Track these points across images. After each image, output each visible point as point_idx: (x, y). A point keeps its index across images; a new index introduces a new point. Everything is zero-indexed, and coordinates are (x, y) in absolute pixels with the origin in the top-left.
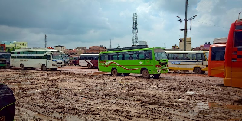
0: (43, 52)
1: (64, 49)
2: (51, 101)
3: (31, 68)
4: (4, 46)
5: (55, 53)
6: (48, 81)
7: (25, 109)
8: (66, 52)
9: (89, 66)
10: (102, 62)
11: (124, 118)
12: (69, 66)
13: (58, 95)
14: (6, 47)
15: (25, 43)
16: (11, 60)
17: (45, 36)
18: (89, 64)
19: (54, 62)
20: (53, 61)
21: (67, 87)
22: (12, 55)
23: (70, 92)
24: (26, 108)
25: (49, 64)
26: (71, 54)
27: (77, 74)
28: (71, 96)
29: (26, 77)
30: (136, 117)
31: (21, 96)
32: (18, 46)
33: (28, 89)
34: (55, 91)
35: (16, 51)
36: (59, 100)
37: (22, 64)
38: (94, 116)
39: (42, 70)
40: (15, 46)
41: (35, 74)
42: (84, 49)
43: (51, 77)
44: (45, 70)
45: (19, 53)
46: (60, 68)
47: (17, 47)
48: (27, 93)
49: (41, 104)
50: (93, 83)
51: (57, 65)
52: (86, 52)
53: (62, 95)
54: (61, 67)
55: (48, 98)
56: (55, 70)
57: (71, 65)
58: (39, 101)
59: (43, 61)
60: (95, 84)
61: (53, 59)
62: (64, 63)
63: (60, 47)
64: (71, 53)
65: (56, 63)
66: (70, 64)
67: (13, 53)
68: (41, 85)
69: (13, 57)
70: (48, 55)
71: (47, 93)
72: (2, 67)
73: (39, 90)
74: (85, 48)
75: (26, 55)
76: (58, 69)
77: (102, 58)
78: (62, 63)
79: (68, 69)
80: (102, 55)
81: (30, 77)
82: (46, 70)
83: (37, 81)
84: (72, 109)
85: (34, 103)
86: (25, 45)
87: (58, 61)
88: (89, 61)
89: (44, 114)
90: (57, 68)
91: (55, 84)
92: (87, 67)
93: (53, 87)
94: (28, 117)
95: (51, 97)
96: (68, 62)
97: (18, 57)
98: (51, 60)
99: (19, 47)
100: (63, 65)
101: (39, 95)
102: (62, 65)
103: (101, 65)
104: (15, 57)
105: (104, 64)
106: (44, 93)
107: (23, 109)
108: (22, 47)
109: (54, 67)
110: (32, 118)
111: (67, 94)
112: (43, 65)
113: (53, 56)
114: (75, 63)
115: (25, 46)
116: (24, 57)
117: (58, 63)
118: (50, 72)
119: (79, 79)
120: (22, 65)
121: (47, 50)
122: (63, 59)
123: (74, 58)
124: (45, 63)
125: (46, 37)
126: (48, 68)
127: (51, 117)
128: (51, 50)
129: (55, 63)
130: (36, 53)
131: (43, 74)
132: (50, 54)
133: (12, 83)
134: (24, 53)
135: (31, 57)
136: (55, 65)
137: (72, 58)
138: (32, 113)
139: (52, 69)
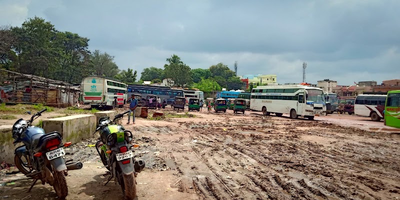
0: (293, 91)
1: (334, 85)
2: (281, 153)
3: (276, 113)
4: (246, 81)
5: (311, 92)
6: (291, 131)
7: (247, 156)
8: (336, 91)
9: (374, 117)
10: (392, 110)
11: (368, 187)
12: (337, 115)
13: (293, 149)
14: (249, 82)
15: (274, 76)
16: (252, 100)
17: (304, 64)
18: (372, 112)
19: (309, 106)
20: (308, 104)
21: (313, 142)
22: (253, 94)
23: (311, 148)
24: (249, 155)
25: (302, 109)
26: (345, 94)
27: (343, 128)
28: (311, 153)
29: (265, 124)
30: (388, 190)
31: (249, 144)
32: (264, 81)
33: (260, 138)
34: (291, 144)
35: (258, 88)
36: (291, 154)
37: (264, 107)
38: (324, 177)
39: (291, 118)
40: (259, 81)
41: (278, 122)
42: (372, 86)
43: (298, 128)
44: (295, 117)
45: (261, 91)
46: (318, 116)
47: (262, 83)
48: (257, 141)
49: (267, 155)
50: (360, 142)
51: (314, 110)
52: (376, 91)
53: (299, 150)
54: (320, 115)
55: (279, 150)
56: (311, 118)
57: (341, 113)
58: (267, 151)
59: (293, 104)
60: (362, 145)
61: (308, 101)
62: (325, 109)
63: (327, 83)
64: (346, 92)
65: (312, 108)
66: (340, 111)
67: (254, 91)
68: (278, 135)
69: (253, 97)
70: (300, 94)
71: (280, 145)
72: (240, 109)
73: (273, 141)
74: (374, 84)
75: (270, 94)
76: (316, 118)
77: (394, 103)
78: (321, 108)
79: (334, 119)
80: (394, 97)
81: (271, 125)
82: (297, 118)
83: (276, 130)
84: (300, 165)
85: (259, 152)
86: (273, 79)
87: (315, 105)
88: (373, 107)
89: (265, 164)
90: (313, 117)
91: (296, 137)
92: (370, 119)
93: (292, 140)
94: (247, 163)
95: (283, 150)
96: (337, 108)
97: (260, 97)
98: (304, 102)
99: (265, 83)
100: (324, 112)
101: (270, 146)
102: (321, 111)
103: (390, 115)
104: (256, 97)
105: (395, 113)
106: (276, 145)
107: (245, 156)
108: (268, 82)
109: (308, 114)
110: (251, 164)
111: (307, 149)
112: (293, 110)
113: (307, 96)
114: (349, 110)
115: (273, 81)
116: (267, 97)
117: (315, 108)
118: (301, 121)
119: (338, 134)
120: (264, 109)
121: (299, 86)
122: (324, 103)
123: (347, 101)
124: (295, 107)
125: (304, 66)
126: (300, 116)
127: (272, 168)
128: (306, 87)
129: (310, 108)
130: (284, 91)
131: (289, 122)
132: (303, 93)
133: (246, 129)
134: (267, 91)
135: (276, 98)
136: (310, 111)
137: (345, 100)
138: (253, 161)
139: (305, 116)
